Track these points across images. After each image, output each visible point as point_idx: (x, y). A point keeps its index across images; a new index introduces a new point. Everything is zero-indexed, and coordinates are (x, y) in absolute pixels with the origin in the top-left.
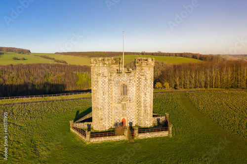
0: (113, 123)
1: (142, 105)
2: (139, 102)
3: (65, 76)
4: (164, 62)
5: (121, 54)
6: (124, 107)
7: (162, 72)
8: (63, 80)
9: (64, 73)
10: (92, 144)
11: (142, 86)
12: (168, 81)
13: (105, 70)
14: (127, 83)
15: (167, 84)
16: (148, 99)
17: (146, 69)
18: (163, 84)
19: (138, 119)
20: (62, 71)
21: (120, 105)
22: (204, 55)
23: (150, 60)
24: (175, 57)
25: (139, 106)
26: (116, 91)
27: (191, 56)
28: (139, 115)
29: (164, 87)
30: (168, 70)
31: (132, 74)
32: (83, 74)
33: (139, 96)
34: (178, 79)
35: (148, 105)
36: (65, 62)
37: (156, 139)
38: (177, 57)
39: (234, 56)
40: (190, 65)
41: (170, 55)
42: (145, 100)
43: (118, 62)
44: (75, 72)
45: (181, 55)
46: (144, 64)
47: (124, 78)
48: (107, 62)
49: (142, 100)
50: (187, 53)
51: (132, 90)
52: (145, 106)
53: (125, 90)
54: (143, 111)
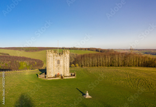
0: (55, 75)
1: (65, 68)
2: (64, 67)
3: (11, 64)
4: (77, 54)
5: (57, 48)
6: (58, 68)
7: (75, 59)
8: (10, 66)
9: (10, 62)
10: (48, 80)
11: (65, 60)
12: (78, 63)
13: (51, 55)
14: (60, 60)
15: (77, 65)
16: (67, 65)
17: (66, 54)
18: (75, 65)
19: (64, 73)
20: (8, 61)
21: (57, 68)
22: (103, 49)
23: (68, 51)
24: (84, 51)
25: (64, 68)
26: (56, 62)
27: (95, 50)
28: (64, 72)
29: (76, 66)
30: (78, 57)
31: (62, 56)
32: (23, 62)
33: (64, 65)
34: (83, 62)
35: (67, 68)
36: (8, 55)
37: (71, 79)
38: (86, 51)
39: (124, 50)
40: (89, 54)
41: (81, 49)
42: (66, 66)
43: (55, 52)
44: (17, 61)
45: (89, 49)
46: (66, 52)
47: (59, 58)
48: (52, 52)
49: (65, 66)
50: (93, 48)
51: (61, 62)
52: (66, 68)
53: (59, 62)
54: (66, 70)
